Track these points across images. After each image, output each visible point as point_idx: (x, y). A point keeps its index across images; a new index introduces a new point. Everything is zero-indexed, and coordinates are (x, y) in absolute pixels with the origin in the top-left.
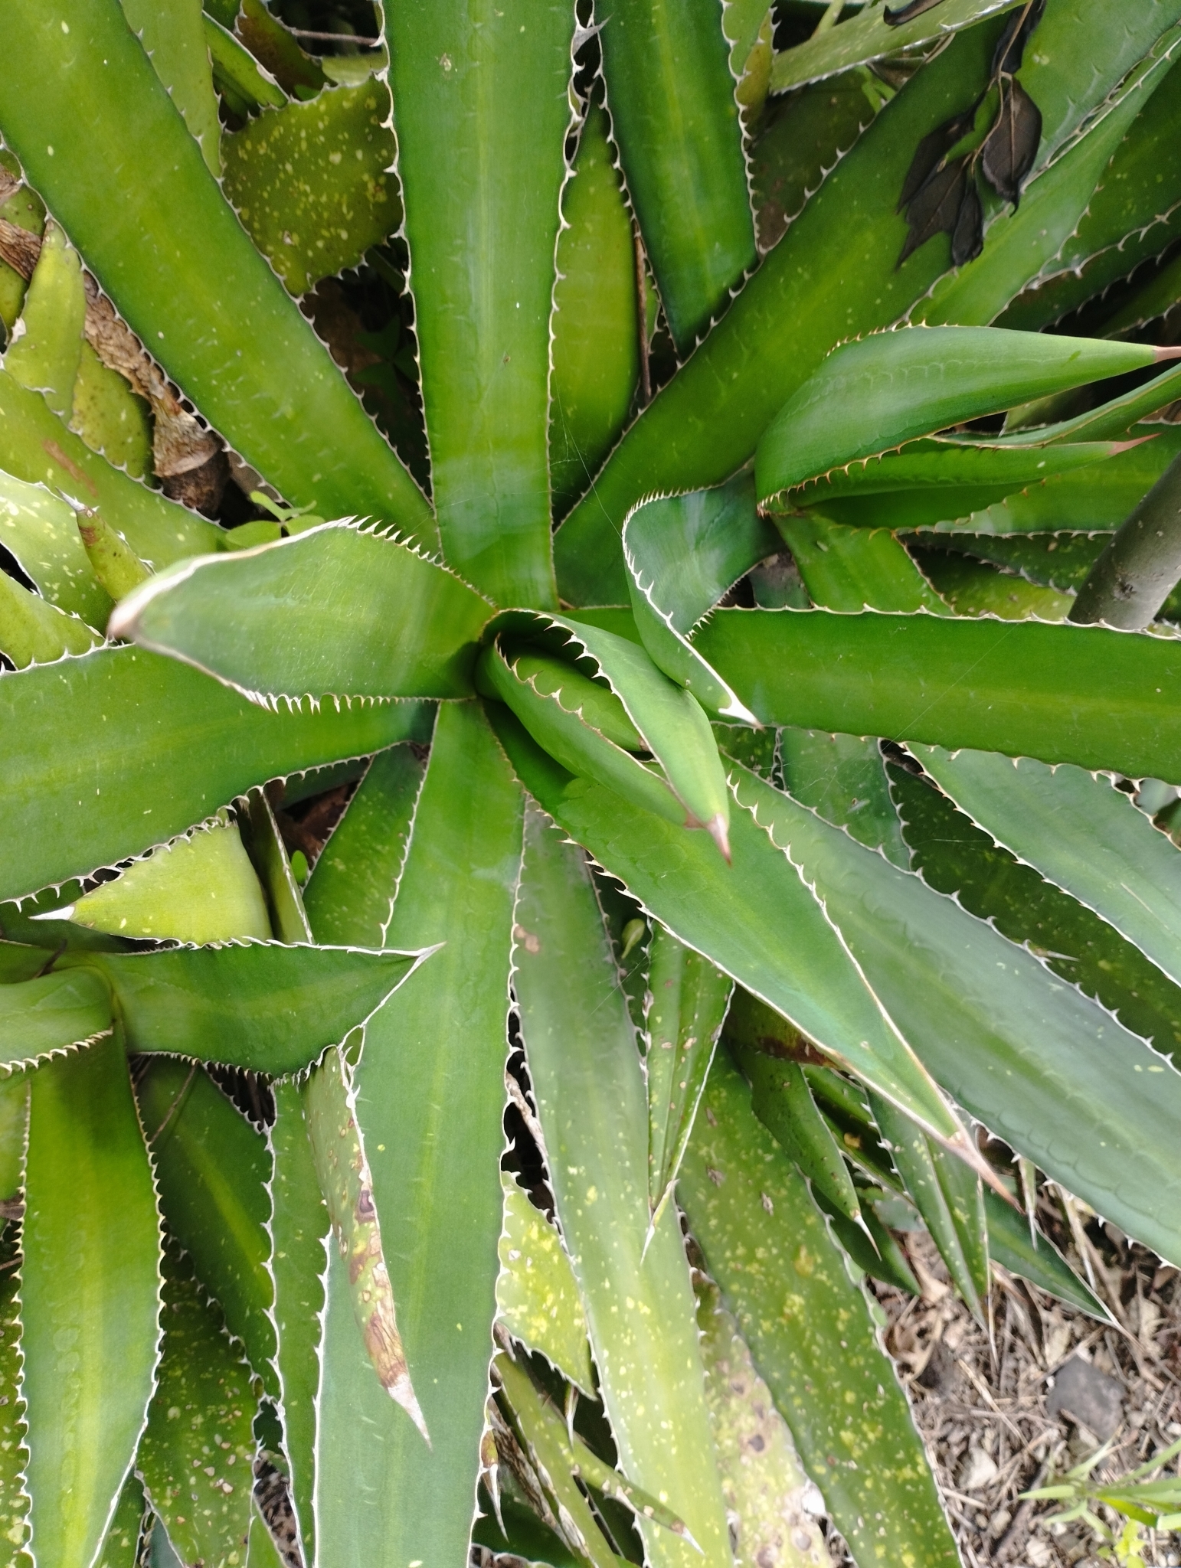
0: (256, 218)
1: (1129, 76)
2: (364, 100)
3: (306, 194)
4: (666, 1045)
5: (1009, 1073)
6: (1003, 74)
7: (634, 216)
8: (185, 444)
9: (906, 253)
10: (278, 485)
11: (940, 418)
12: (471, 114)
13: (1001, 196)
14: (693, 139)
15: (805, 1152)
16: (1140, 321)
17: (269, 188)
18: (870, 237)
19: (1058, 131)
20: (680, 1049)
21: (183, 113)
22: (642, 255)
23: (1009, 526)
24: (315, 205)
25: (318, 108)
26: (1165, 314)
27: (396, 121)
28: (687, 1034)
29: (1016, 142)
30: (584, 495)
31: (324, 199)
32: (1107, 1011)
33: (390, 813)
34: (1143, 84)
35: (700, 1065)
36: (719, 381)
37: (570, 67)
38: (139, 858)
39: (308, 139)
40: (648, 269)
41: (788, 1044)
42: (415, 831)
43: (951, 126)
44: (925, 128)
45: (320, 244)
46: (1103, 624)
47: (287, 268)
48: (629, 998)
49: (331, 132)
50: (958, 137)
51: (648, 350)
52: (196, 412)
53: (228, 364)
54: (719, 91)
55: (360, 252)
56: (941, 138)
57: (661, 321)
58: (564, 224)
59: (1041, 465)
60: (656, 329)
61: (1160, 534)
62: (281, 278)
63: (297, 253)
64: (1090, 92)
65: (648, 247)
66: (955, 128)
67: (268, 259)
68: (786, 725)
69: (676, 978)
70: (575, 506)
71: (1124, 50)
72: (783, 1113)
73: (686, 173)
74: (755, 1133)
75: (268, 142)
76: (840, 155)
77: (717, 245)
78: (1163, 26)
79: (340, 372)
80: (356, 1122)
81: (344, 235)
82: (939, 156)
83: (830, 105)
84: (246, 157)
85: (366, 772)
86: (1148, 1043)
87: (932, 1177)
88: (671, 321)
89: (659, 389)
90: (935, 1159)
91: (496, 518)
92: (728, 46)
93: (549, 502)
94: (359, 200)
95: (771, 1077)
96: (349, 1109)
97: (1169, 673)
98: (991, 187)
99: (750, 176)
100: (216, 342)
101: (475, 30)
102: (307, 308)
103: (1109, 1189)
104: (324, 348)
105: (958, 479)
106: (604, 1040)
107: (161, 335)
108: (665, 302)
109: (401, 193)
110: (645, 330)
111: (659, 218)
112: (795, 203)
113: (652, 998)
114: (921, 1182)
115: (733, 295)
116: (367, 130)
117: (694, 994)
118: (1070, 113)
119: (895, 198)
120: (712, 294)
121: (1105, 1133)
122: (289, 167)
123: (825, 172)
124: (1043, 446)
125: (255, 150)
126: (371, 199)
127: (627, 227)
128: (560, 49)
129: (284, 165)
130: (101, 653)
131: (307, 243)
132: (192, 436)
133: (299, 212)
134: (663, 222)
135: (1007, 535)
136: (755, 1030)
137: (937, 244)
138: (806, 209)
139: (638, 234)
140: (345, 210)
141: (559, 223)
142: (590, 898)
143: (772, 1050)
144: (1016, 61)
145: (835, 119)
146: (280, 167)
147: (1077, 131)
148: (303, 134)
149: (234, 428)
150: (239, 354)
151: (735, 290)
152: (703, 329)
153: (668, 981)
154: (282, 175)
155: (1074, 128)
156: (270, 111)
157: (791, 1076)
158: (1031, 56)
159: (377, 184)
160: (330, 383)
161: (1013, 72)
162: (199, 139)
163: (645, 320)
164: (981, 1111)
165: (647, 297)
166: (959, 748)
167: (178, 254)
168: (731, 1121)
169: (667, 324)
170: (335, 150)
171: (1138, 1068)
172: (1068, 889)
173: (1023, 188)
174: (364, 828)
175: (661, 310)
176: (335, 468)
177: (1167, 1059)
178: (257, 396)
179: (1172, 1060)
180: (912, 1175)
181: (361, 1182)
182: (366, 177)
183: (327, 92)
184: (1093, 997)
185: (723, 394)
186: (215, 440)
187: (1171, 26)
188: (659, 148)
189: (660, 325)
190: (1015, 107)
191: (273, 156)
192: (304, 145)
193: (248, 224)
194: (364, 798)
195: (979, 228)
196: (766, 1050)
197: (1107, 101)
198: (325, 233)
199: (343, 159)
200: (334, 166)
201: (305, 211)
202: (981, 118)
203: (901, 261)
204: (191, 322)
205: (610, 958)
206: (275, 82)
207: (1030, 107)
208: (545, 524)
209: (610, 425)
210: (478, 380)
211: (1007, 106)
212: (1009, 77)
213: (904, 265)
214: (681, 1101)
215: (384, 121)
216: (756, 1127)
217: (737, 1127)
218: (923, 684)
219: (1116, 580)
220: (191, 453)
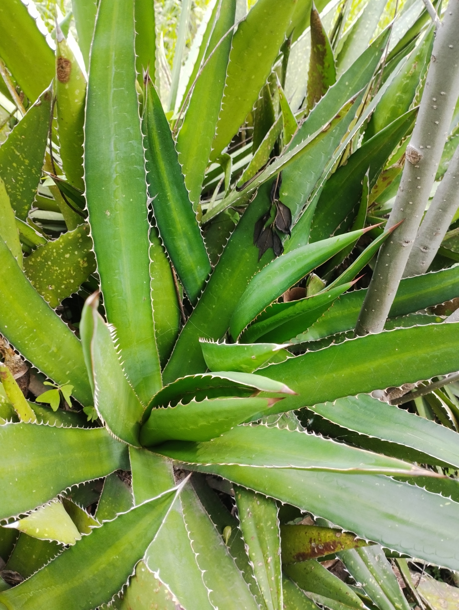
0: (37, 283)
1: (312, 193)
2: (76, 235)
3: (57, 270)
4: (260, 564)
5: (397, 525)
6: (275, 200)
7: (170, 261)
8: (16, 368)
9: (260, 256)
10: (53, 378)
11: (300, 275)
12: (118, 228)
13: (284, 234)
14: (185, 234)
15: (331, 591)
16: (336, 267)
17: (42, 272)
18: (247, 255)
19: (296, 213)
20: (267, 563)
21: (10, 249)
22: (175, 273)
23: (318, 337)
24: (60, 274)
25: (59, 241)
26: (343, 262)
27: (92, 234)
28: (267, 556)
29: (285, 218)
30: (169, 360)
31: (64, 270)
32: (422, 488)
33: (116, 506)
34: (316, 194)
35: (277, 567)
36: (209, 309)
37: (147, 211)
38: (34, 511)
39: (57, 252)
40: (178, 278)
41: (307, 552)
42: (135, 497)
43: (264, 217)
44: (255, 220)
45: (63, 287)
46: (371, 333)
47: (50, 299)
48: (235, 559)
49: (65, 248)
50: (267, 220)
51: (182, 305)
52: (20, 354)
53: (31, 335)
54: (191, 218)
55: (79, 286)
56: (261, 221)
57: (185, 295)
58: (151, 261)
59: (330, 296)
60: (184, 298)
61: (373, 310)
62: (48, 303)
63: (54, 292)
64: (302, 200)
65: (176, 270)
66: (265, 217)
67: (43, 297)
68: (269, 415)
69: (255, 535)
70: (166, 365)
71: (308, 188)
72: (316, 580)
73: (185, 245)
74: (304, 605)
75: (41, 257)
76: (231, 233)
77: (198, 267)
78: (317, 179)
79: (73, 333)
80: (162, 582)
81: (72, 281)
82: (263, 227)
83: (219, 229)
84: (32, 264)
85: (102, 490)
86: (440, 495)
87: (382, 593)
88: (188, 294)
89: (189, 317)
90: (380, 584)
91: (140, 371)
92: (192, 203)
93: (159, 361)
94: (77, 268)
95: (305, 569)
96: (157, 579)
97: (398, 342)
98: (281, 232)
99: (205, 243)
100: (26, 327)
101: (116, 202)
102: (58, 312)
103: (452, 557)
104: (66, 325)
105: (303, 311)
106: (230, 580)
107: (6, 326)
108: (185, 288)
109: (96, 258)
110: (180, 298)
111: (179, 260)
112: (221, 250)
113: (248, 546)
114: (378, 597)
115: (207, 282)
116: (78, 244)
117: (264, 539)
118: (298, 207)
119: (252, 241)
120: (199, 283)
121: (441, 535)
122: (50, 263)
123: (228, 239)
124: (328, 290)
125: (36, 260)
126: (82, 266)
127: (168, 265)
128: (143, 205)
129: (47, 262)
130: (10, 424)
131: (57, 288)
132: (19, 364)
133: (54, 277)
134: (180, 261)
135: (319, 340)
136: (291, 553)
137: (269, 252)
138: (224, 251)
139: (173, 266)
140: (72, 272)
141: (150, 261)
142: (207, 520)
143: (301, 559)
144: (278, 196)
145: (221, 233)
146: (46, 263)
147: (302, 212)
148: (54, 251)
149: (35, 358)
150: (35, 331)
151: (207, 280)
152: (199, 294)
153: (252, 538)
154: (47, 266)
155: (300, 211)
156: (41, 247)
157: (313, 564)
158: (282, 194)
159: (84, 261)
160: (69, 337)
161: (278, 199)
162: (16, 258)
163: (180, 295)
164: (393, 545)
165: (178, 287)
166: (335, 399)
167: (11, 297)
168: (292, 603)
169: (187, 296)
170: (67, 253)
171: (441, 506)
172: (391, 440)
173: (291, 230)
174: (106, 514)
175: (184, 291)
176: (75, 368)
177: (450, 498)
178: (42, 345)
179: (451, 498)
180: (374, 595)
181: (175, 602)
182: (79, 259)
183: (62, 235)
184: (415, 485)
185: (211, 313)
186: (28, 364)
187: (319, 178)
188: (175, 237)
189: (184, 296)
190: (281, 208)
191: (43, 261)
192: (55, 254)
193: (35, 286)
194: (104, 501)
195: (281, 244)
196: (299, 561)
197: (308, 201)
198: (65, 282)
199: (70, 255)
200: (67, 258)
201: (57, 276)
202: (272, 213)
203: (259, 259)
204: (17, 321)
205: (222, 543)
206: (42, 236)
207: (285, 207)
208: (159, 370)
209: (173, 334)
210: (128, 319)
211: (279, 209)
212: (277, 200)
213: (260, 260)
214: (275, 586)
215: (88, 235)
216: (303, 602)
217: (295, 605)
218: (316, 378)
219: (364, 331)
220: (18, 372)
